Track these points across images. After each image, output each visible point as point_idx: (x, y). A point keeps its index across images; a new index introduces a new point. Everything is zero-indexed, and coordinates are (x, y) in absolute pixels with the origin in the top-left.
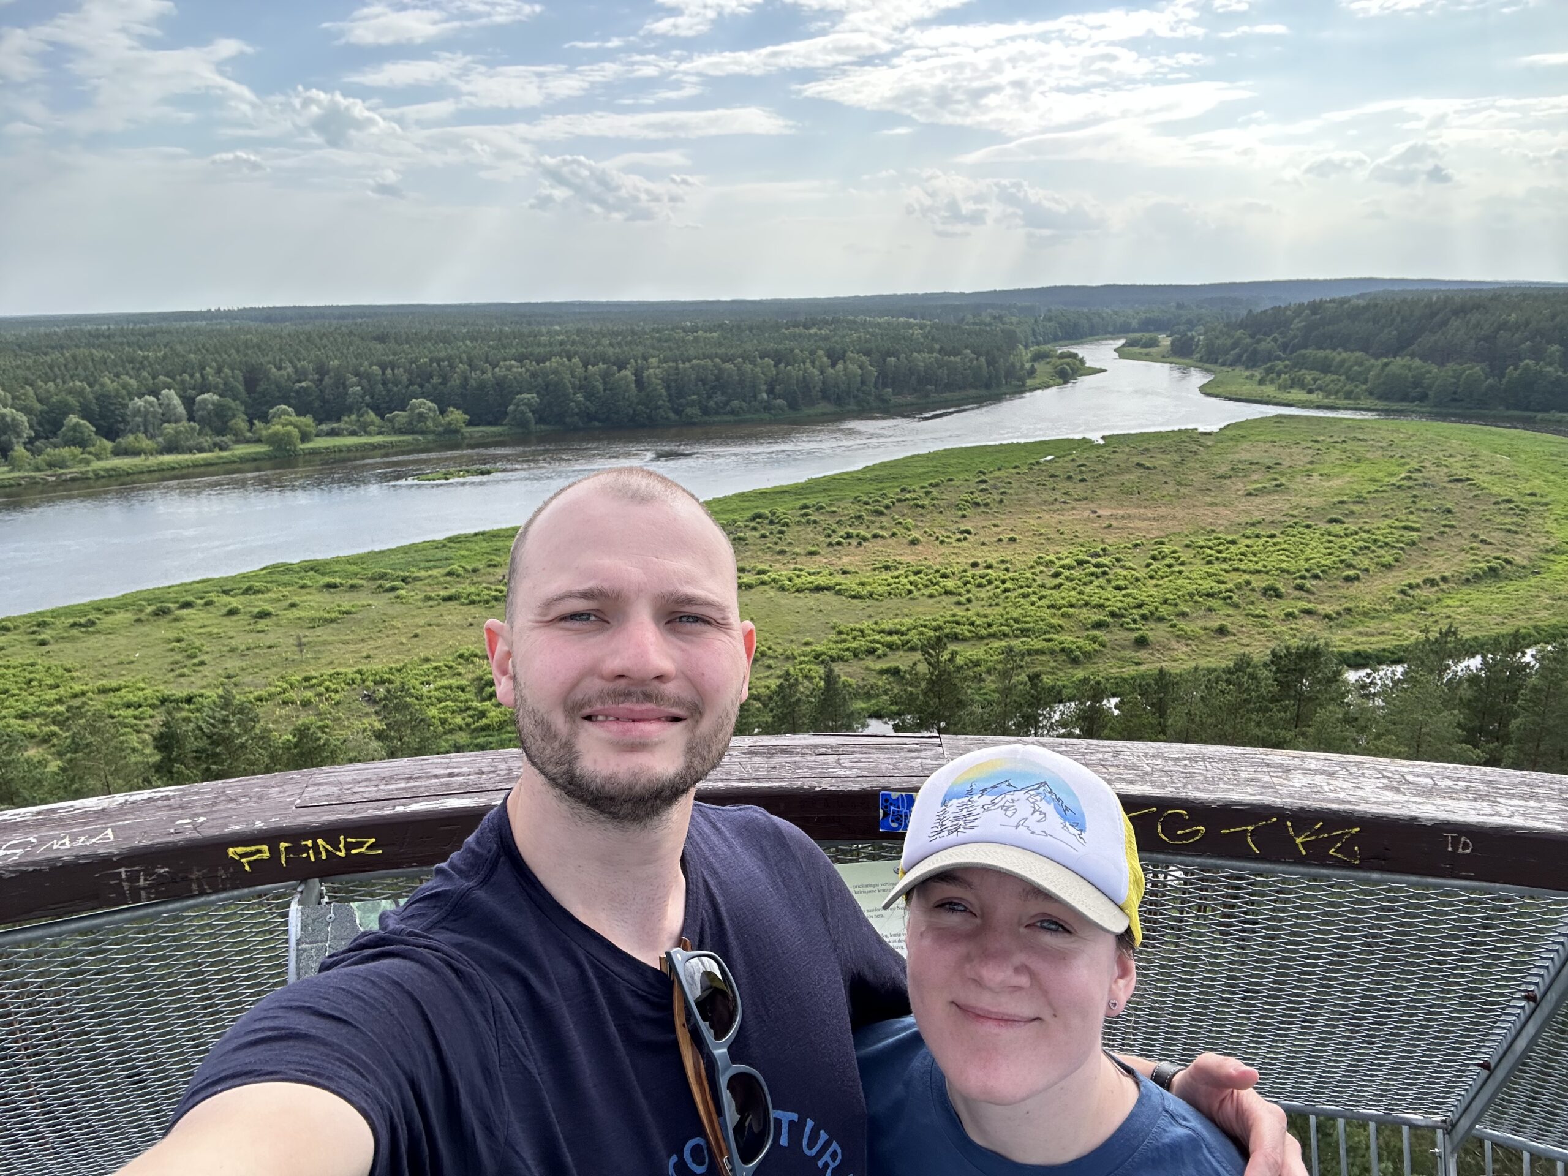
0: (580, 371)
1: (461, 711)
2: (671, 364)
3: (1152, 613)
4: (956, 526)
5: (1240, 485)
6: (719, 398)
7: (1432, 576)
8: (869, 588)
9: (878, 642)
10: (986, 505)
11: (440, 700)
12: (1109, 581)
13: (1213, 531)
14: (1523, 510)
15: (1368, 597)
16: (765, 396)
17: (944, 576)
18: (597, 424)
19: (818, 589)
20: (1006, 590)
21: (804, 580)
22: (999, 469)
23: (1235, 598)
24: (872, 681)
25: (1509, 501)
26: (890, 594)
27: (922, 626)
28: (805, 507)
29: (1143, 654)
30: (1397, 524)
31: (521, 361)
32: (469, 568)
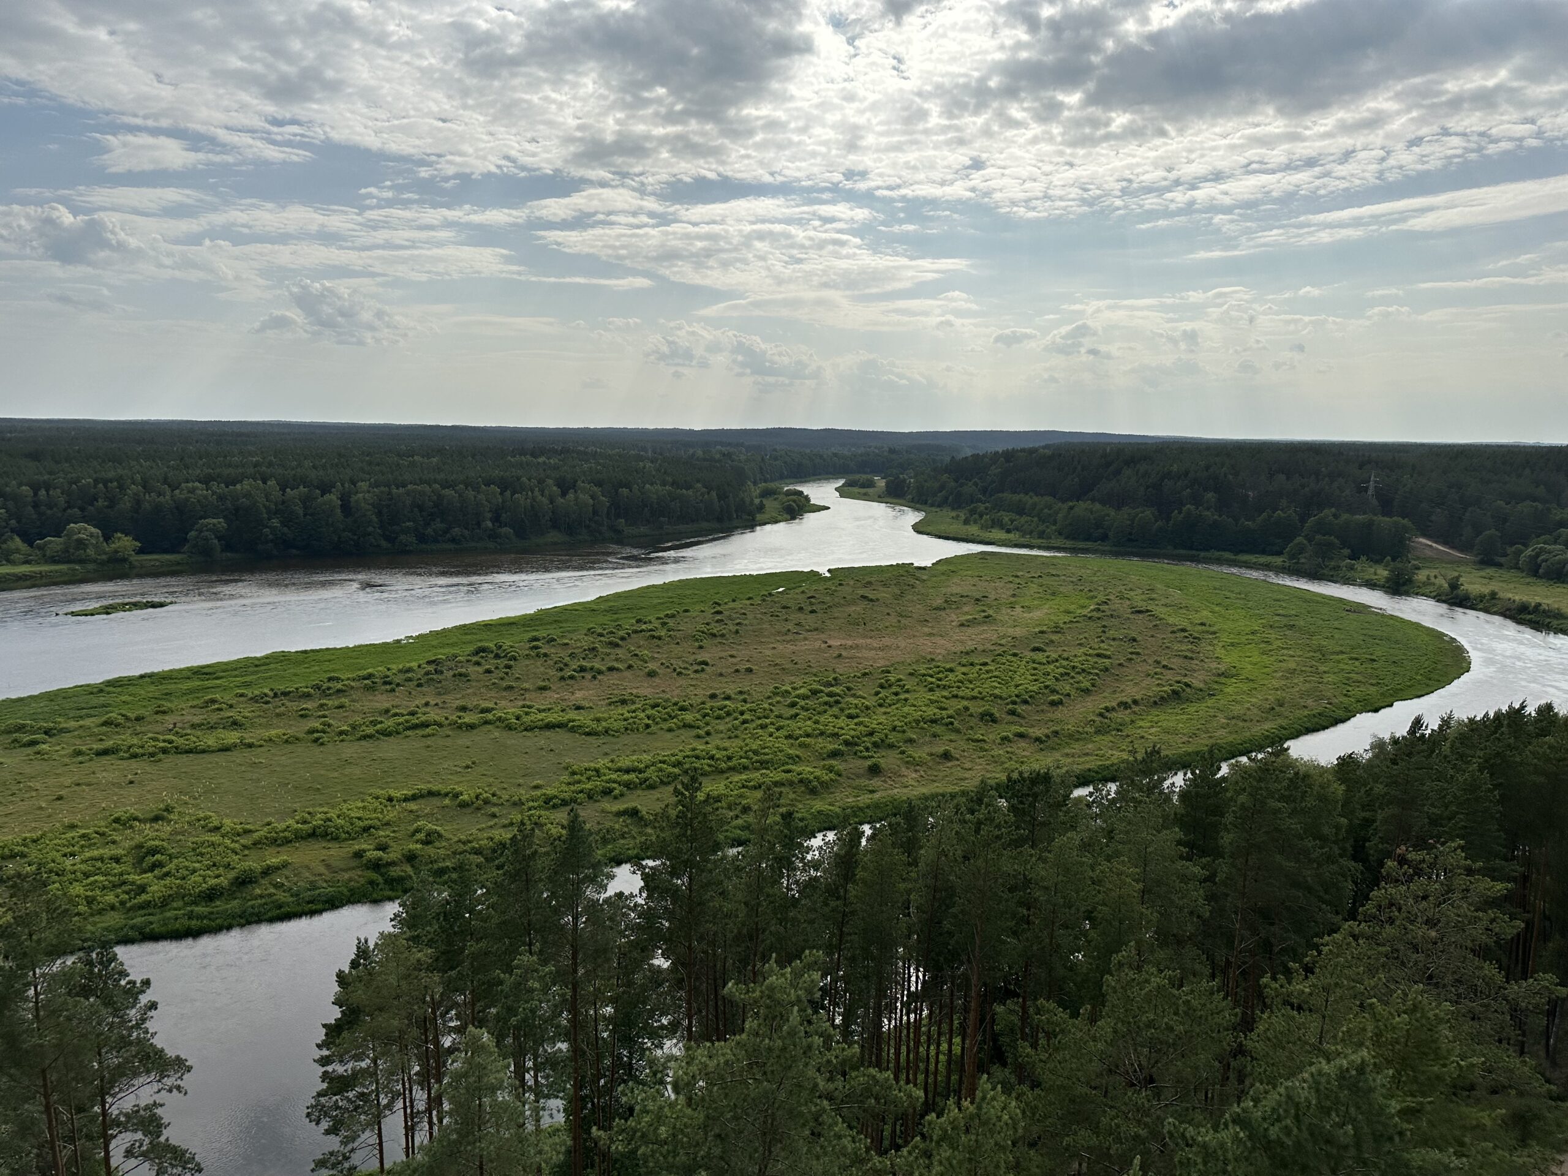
0: (276, 494)
1: (114, 886)
2: (383, 489)
3: (882, 741)
4: (693, 657)
5: (954, 617)
6: (438, 525)
7: (1124, 699)
8: (604, 724)
9: (615, 782)
10: (723, 636)
11: (87, 875)
12: (842, 710)
13: (933, 660)
14: (1195, 638)
15: (1072, 720)
16: (489, 524)
17: (682, 709)
18: (294, 551)
19: (550, 726)
20: (745, 722)
21: (532, 717)
22: (734, 601)
23: (956, 723)
24: (608, 824)
25: (1183, 630)
26: (626, 729)
27: (661, 762)
28: (536, 639)
29: (876, 782)
30: (1091, 651)
31: (207, 483)
32: (132, 715)
